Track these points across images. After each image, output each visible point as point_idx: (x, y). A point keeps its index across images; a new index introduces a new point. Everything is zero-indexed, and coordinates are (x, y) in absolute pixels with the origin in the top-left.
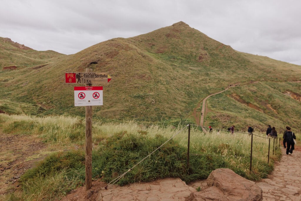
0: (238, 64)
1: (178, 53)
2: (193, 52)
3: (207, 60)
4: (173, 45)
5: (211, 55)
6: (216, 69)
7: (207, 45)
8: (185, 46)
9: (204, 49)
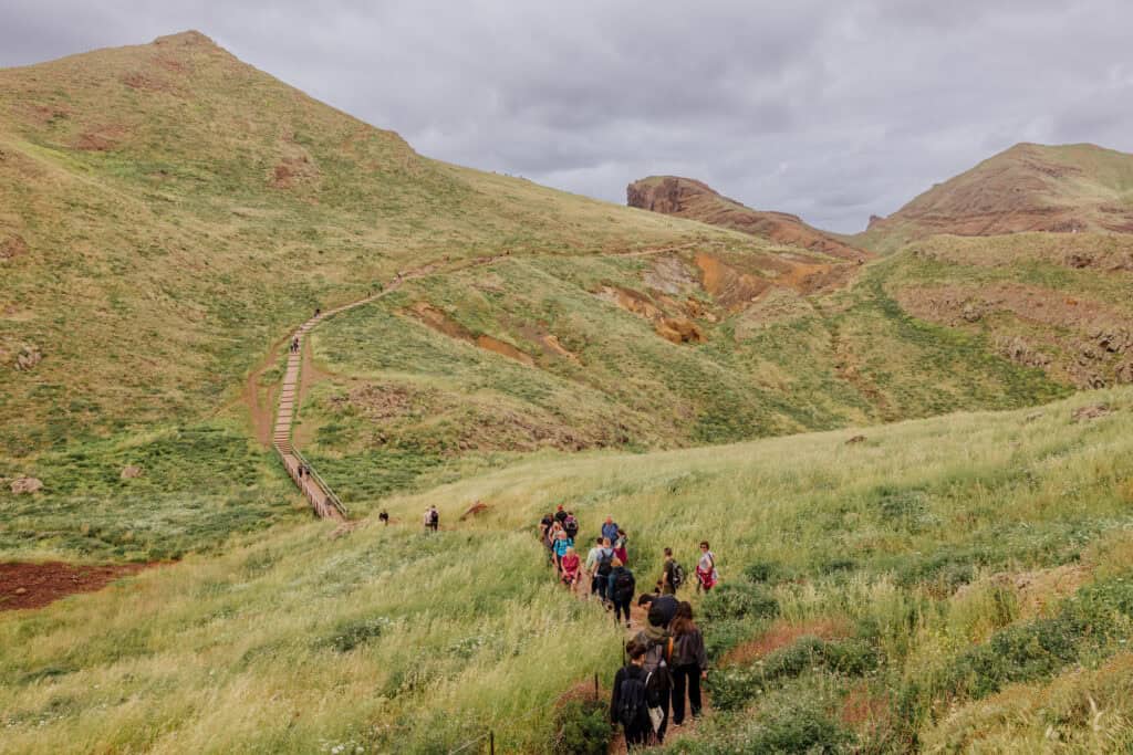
0: (430, 196)
1: (183, 153)
2: (249, 151)
3: (308, 182)
4: (160, 122)
5: (327, 162)
6: (348, 216)
7: (306, 126)
8: (212, 124)
9: (296, 139)
